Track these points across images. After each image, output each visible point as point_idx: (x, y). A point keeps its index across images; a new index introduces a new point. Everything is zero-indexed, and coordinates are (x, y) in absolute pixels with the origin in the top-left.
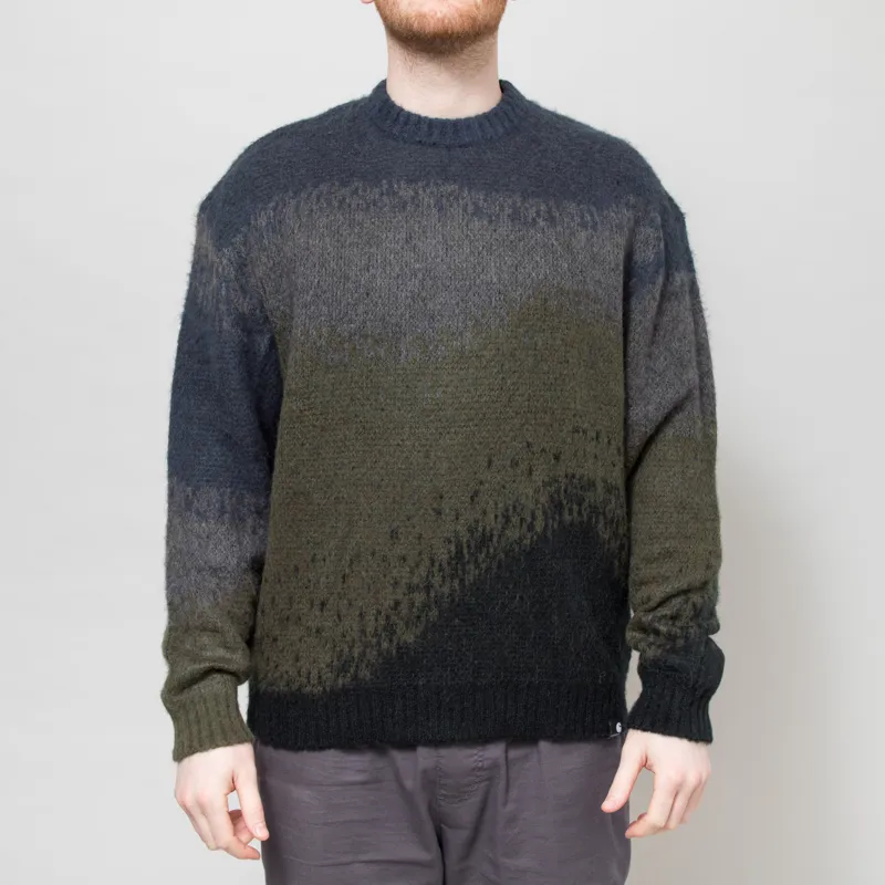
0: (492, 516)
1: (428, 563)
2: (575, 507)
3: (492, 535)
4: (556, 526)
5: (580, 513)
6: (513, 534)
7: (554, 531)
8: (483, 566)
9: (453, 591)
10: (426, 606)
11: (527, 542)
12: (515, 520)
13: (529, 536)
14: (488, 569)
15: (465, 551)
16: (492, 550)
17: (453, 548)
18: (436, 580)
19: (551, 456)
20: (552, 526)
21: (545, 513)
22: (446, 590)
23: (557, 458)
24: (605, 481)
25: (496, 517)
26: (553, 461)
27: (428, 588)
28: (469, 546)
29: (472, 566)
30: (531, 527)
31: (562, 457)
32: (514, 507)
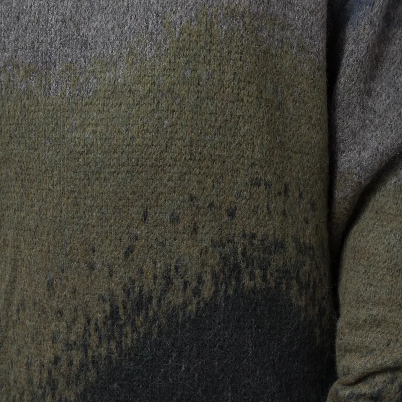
0: (150, 276)
1: (83, 320)
2: (257, 272)
3: (151, 298)
4: (231, 292)
5: (264, 278)
6: (175, 298)
7: (227, 298)
8: (142, 330)
9: (110, 353)
10: (83, 366)
11: (192, 308)
12: (178, 282)
13: (195, 301)
14: (148, 334)
15: (121, 312)
16: (151, 313)
17: (108, 308)
18: (93, 340)
19: (223, 212)
20: (226, 292)
21: (215, 276)
22: (103, 351)
23: (232, 214)
24: (296, 240)
25: (155, 277)
26: (226, 218)
27: (85, 347)
28: (125, 308)
29: (128, 329)
30: (197, 292)
31: (238, 213)
32: (176, 268)
